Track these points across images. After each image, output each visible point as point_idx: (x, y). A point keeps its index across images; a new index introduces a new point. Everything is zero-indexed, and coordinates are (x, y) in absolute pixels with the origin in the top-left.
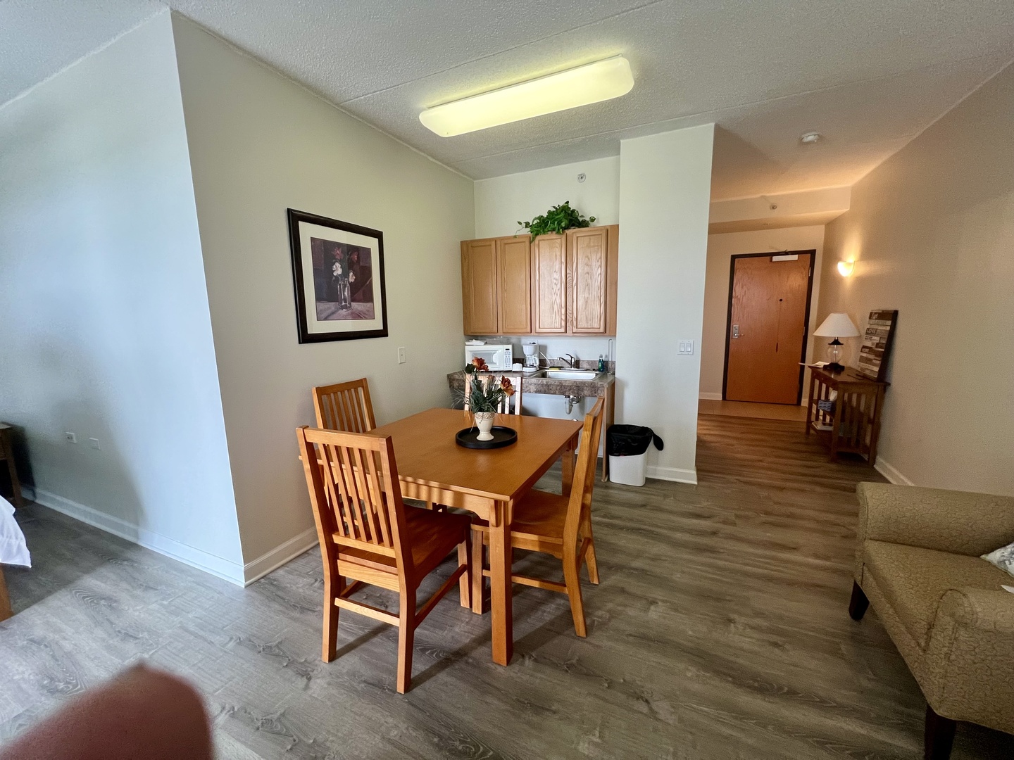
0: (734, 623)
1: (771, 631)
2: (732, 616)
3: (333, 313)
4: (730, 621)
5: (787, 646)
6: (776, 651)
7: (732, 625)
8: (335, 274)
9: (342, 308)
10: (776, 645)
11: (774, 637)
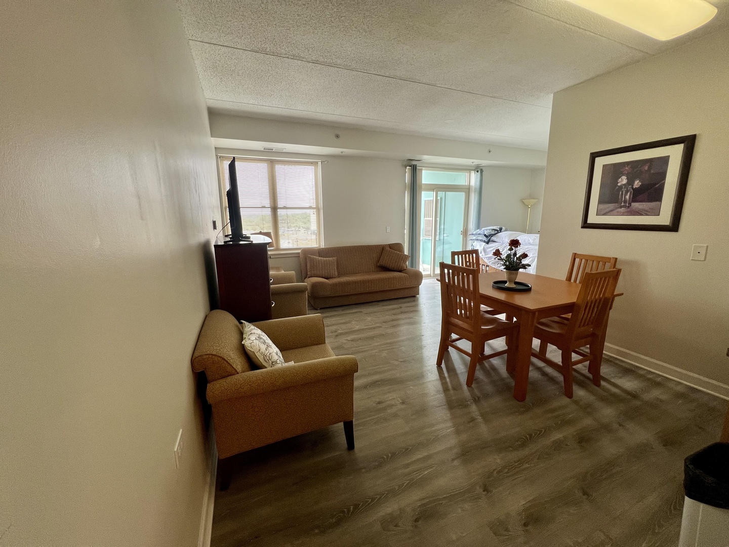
0: (401, 403)
1: (384, 409)
2: (403, 406)
3: (612, 211)
4: (403, 403)
5: (374, 405)
6: (378, 400)
7: (401, 401)
8: (619, 185)
9: (621, 207)
10: (379, 403)
11: (381, 407)
